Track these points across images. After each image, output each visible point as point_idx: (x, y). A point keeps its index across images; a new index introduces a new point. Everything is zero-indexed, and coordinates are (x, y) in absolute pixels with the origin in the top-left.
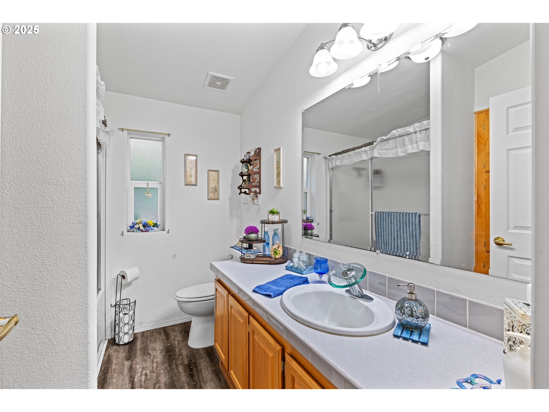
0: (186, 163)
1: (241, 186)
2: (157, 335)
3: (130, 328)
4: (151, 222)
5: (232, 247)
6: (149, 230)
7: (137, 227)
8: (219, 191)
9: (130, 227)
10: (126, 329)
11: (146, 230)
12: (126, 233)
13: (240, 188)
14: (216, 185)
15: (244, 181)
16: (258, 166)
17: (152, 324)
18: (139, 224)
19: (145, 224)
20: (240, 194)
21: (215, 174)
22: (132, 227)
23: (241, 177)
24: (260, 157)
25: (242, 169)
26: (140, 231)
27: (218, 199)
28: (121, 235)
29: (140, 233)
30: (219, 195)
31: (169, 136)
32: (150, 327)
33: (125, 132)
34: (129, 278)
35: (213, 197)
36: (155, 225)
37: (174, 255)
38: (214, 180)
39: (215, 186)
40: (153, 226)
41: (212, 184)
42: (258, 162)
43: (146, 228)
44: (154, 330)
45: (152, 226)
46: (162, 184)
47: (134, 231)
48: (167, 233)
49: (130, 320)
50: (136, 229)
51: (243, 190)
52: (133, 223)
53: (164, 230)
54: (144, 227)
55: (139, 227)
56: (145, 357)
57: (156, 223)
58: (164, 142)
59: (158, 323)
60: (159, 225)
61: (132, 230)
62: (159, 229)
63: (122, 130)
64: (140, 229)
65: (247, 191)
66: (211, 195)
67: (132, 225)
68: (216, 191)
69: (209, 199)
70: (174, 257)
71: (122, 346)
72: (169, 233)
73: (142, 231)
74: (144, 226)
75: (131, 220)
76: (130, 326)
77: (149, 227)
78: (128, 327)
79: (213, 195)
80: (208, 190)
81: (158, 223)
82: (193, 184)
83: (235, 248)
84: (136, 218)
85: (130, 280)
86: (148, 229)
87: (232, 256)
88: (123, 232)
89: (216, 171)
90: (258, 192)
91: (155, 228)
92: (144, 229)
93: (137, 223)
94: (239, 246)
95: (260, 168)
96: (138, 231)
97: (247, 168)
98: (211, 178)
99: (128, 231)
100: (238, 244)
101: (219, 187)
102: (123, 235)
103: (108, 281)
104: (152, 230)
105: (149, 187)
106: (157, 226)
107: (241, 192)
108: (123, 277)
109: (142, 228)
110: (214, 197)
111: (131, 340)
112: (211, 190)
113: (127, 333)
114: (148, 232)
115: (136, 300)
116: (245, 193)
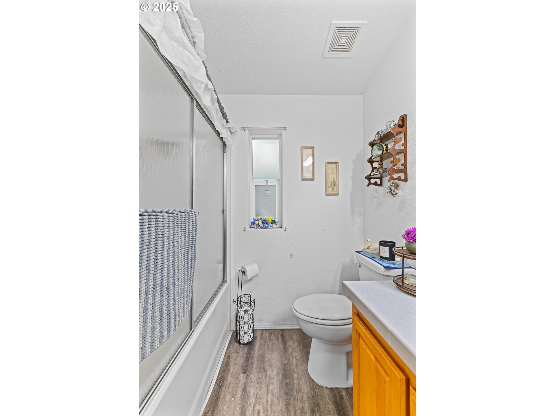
0: (303, 156)
1: (370, 175)
2: (275, 340)
3: (249, 327)
4: (269, 218)
5: (359, 252)
6: (268, 227)
7: (257, 223)
8: (338, 186)
9: (251, 223)
10: (246, 328)
11: (265, 227)
12: (248, 229)
13: (369, 178)
14: (335, 178)
15: (373, 168)
16: (403, 142)
17: (270, 323)
18: (258, 221)
19: (264, 221)
20: (368, 185)
21: (334, 166)
22: (253, 223)
23: (369, 164)
24: (405, 127)
25: (372, 153)
26: (260, 228)
27: (338, 195)
28: (243, 231)
29: (259, 230)
30: (338, 190)
31: (285, 130)
32: (269, 326)
33: (247, 131)
34: (249, 275)
35: (331, 193)
36: (273, 222)
37: (292, 254)
38: (332, 173)
39: (334, 180)
40: (272, 223)
41: (331, 177)
42: (402, 135)
43: (265, 224)
44: (272, 331)
45: (270, 223)
46: (280, 181)
47: (254, 228)
48: (284, 231)
49: (249, 319)
50: (256, 225)
51: (373, 181)
52: (254, 219)
53: (281, 227)
54: (263, 224)
55: (259, 223)
56: (261, 375)
57: (274, 220)
58: (281, 139)
59: (276, 324)
60: (278, 222)
61: (253, 226)
62: (277, 226)
63: (244, 129)
64: (259, 225)
65: (378, 181)
66: (330, 190)
67: (252, 221)
68: (335, 185)
69: (327, 195)
70: (291, 256)
71: (242, 346)
72: (286, 230)
73: (262, 228)
74: (263, 222)
75: (253, 216)
76: (249, 325)
77: (268, 224)
78: (248, 327)
79: (331, 190)
80: (326, 185)
81: (276, 220)
82: (310, 179)
83: (365, 255)
84: (257, 216)
85: (250, 278)
86: (266, 225)
87: (359, 264)
88: (245, 227)
89: (335, 162)
90: (403, 178)
91: (274, 225)
92: (264, 226)
93: (258, 220)
94: (369, 252)
95: (405, 145)
96: (258, 227)
97: (382, 149)
98: (330, 171)
99: (250, 227)
100: (368, 250)
101: (338, 180)
102: (245, 231)
103: (233, 274)
104: (270, 227)
105: (268, 184)
106: (275, 223)
107: (370, 183)
108: (244, 273)
109: (261, 224)
110: (333, 193)
111: (251, 340)
112: (329, 185)
113: (247, 333)
114: (267, 228)
115: (255, 298)
116: (376, 184)
